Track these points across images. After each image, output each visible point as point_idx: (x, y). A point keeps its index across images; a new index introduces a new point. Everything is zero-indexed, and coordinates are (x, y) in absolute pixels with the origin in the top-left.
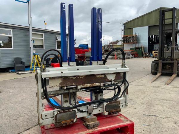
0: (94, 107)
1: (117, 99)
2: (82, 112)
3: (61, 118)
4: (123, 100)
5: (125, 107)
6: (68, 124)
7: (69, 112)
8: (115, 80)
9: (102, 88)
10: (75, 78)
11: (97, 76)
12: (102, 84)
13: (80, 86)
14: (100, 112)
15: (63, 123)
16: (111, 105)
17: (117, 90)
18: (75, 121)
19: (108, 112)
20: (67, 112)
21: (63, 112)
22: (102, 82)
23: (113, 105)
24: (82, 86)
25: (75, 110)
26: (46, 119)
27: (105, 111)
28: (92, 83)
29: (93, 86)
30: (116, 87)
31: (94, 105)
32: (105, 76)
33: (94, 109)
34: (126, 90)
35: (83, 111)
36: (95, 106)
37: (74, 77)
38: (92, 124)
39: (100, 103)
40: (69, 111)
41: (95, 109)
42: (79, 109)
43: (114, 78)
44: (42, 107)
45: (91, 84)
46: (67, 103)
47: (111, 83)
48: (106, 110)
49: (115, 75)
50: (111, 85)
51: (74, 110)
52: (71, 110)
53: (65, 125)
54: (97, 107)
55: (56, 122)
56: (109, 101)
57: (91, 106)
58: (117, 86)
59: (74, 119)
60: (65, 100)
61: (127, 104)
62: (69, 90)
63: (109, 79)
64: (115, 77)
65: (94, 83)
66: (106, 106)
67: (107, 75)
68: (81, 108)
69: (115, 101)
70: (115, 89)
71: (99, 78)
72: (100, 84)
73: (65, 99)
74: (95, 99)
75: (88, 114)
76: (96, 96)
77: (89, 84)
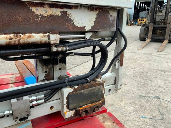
0: (34, 103)
1: (97, 77)
4: (110, 78)
5: (115, 92)
8: (94, 31)
9: (54, 49)
11: (34, 9)
12: (55, 38)
14: (54, 110)
16: (82, 93)
17: (98, 57)
19: (74, 111)
22: (53, 33)
23: (88, 92)
27: (66, 109)
29: (22, 41)
30: (96, 50)
32: (64, 14)
33: (32, 107)
34: (119, 56)
36: (37, 100)
39: (52, 90)
41: (38, 105)
43: (93, 24)
45: (12, 36)
48: (68, 107)
49: (95, 16)
50: (85, 43)
54: (43, 101)
56: (78, 85)
57: (21, 101)
58: (98, 46)
61: (119, 87)
63: (79, 26)
64: (94, 20)
65: (24, 33)
66: (68, 97)
67: (69, 11)
69: (92, 82)
70: (93, 54)
71: (43, 17)
72: (46, 39)
74: (44, 78)
75: (17, 121)
76: (47, 70)
77: (5, 34)
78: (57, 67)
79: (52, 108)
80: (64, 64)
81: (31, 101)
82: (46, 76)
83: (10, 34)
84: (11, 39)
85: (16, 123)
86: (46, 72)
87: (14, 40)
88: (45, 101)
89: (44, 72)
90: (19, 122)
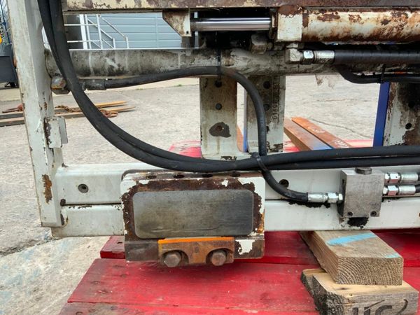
0: (393, 189)
2: (300, 200)
3: (159, 219)
6: (196, 259)
7: (213, 194)
13: (299, 18)
15: (161, 251)
18: (246, 246)
20: (196, 186)
21: (173, 186)
24: (317, 25)
25: (251, 187)
26: (89, 205)
28: (399, 9)
31: (394, 176)
33: (386, 197)
35: (313, 197)
36: (399, 183)
38: (361, 299)
40: (210, 186)
41: (398, 196)
42: (285, 183)
44: (47, 134)
45: (388, 14)
46: (222, 138)
51: (244, 180)
52: (225, 183)
53: (175, 259)
54: (413, 189)
55: (131, 236)
57: (366, 178)
59: (245, 236)
60: (213, 122)
62: (228, 55)
65: (414, 10)
68: (299, 181)
73: (216, 118)
74: (402, 142)
75: (343, 223)
76: (413, 122)
81: (387, 184)
82: (406, 136)
83: (385, 10)
84: (385, 22)
85: (340, 228)
86: (408, 126)
88: (417, 192)
90: (347, 227)
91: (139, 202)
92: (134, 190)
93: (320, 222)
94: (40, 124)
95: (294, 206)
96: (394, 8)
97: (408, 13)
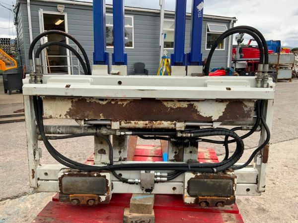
0: (159, 179)
1: (227, 169)
4: (250, 174)
5: (256, 193)
6: (83, 202)
7: (91, 179)
9: (179, 135)
10: (104, 103)
11: (165, 103)
12: (180, 126)
13: (118, 123)
14: (177, 192)
16: (205, 183)
17: (233, 147)
18: (103, 198)
19: (194, 198)
20: (85, 176)
21: (77, 175)
22: (180, 121)
24: (124, 124)
25: (105, 176)
26: (48, 180)
28: (151, 120)
29: (154, 127)
30: (229, 140)
32: (191, 107)
34: (262, 151)
35: (129, 180)
36: (161, 176)
37: (102, 100)
38: (134, 218)
39: (176, 170)
40: (90, 176)
41: (162, 182)
42: (120, 175)
43: (221, 114)
45: (147, 122)
46: (103, 155)
47: (212, 126)
48: (188, 192)
49: (225, 107)
50: (213, 132)
51: (102, 174)
52: (95, 175)
54: (166, 179)
55: (61, 193)
56: (202, 172)
57: (148, 174)
58: (232, 136)
60: (99, 149)
61: (261, 189)
63: (205, 116)
64: (224, 110)
65: (156, 121)
66: (189, 182)
67: (196, 104)
68: (125, 174)
69: (221, 174)
70: (226, 143)
71: (172, 109)
72: (173, 126)
74: (174, 159)
75: (143, 191)
76: (177, 151)
77: (143, 121)
78: (188, 150)
79: (174, 189)
80: (195, 148)
81: (156, 177)
82: (175, 156)
83: (146, 121)
84: (146, 124)
85: (142, 192)
86: (176, 153)
87: (148, 125)
88: (168, 180)
89: (174, 152)
90: (145, 192)
91: (64, 180)
92: (63, 176)
93: (135, 190)
94: (32, 152)
95: (125, 183)
96: (149, 120)
97: (154, 122)
